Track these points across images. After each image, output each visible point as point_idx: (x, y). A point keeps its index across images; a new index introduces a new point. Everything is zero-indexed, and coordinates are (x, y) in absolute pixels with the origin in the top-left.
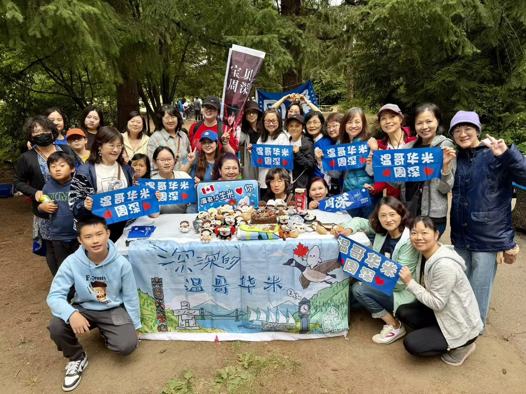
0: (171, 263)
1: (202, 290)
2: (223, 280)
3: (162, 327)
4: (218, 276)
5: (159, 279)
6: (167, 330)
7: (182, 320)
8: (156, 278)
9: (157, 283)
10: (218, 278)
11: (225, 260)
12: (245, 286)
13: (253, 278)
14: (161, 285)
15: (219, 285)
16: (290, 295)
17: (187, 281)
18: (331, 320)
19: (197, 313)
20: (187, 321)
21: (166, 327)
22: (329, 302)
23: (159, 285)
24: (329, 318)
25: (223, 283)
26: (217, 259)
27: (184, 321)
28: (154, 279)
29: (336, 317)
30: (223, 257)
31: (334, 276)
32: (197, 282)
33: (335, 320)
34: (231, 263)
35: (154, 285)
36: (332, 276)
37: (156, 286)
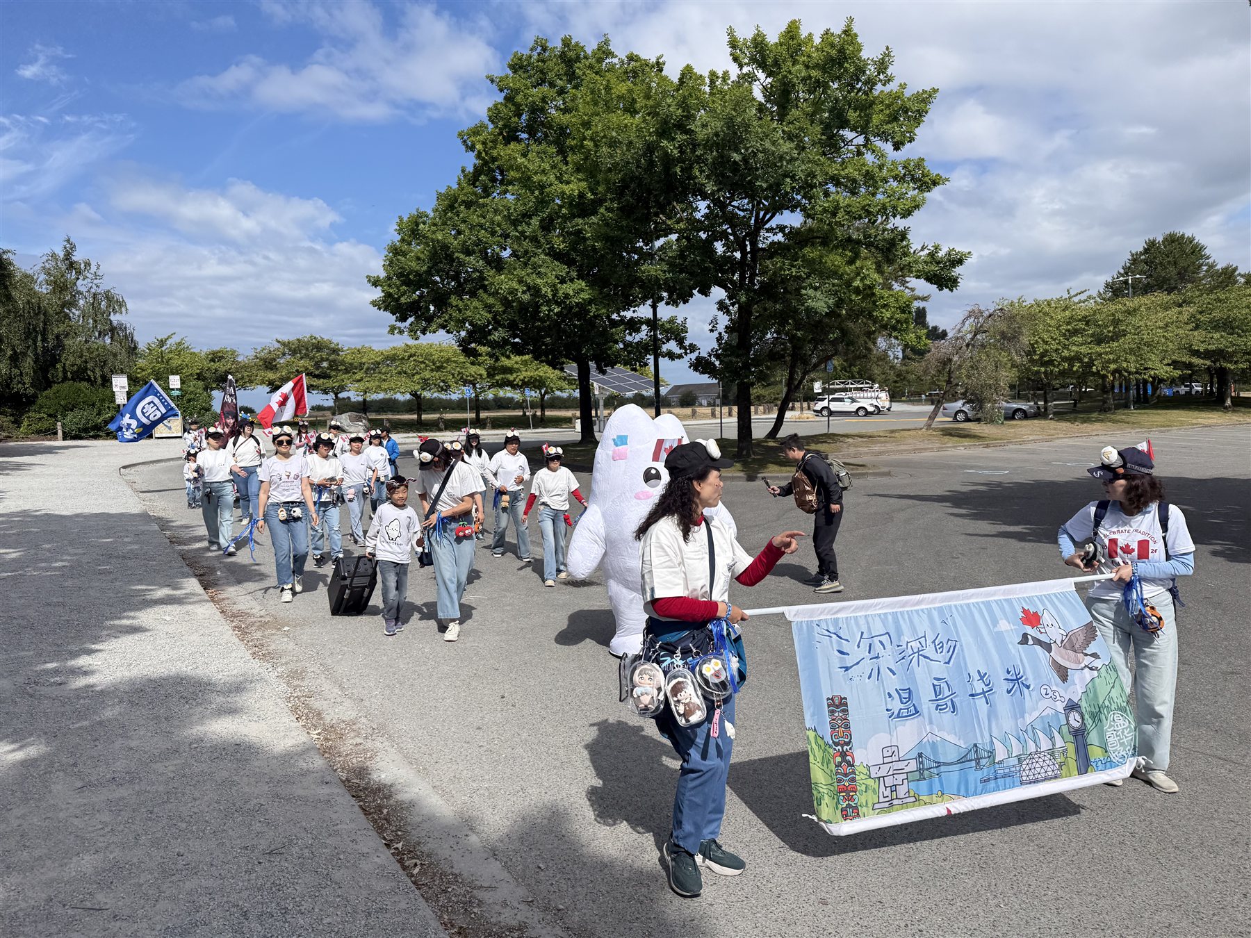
0: (858, 663)
1: (917, 712)
2: (944, 685)
3: (850, 811)
4: (935, 679)
5: (842, 699)
6: (858, 816)
7: (886, 787)
8: (836, 696)
9: (838, 707)
10: (936, 683)
11: (938, 647)
12: (978, 692)
13: (986, 674)
14: (845, 711)
15: (941, 697)
16: (1047, 697)
17: (890, 696)
18: (1119, 736)
19: (913, 766)
20: (894, 788)
21: (856, 808)
22: (1107, 703)
23: (843, 711)
24: (1115, 733)
25: (947, 693)
26: (924, 645)
27: (889, 789)
28: (832, 699)
29: (1126, 728)
30: (934, 642)
31: (1095, 656)
32: (907, 696)
33: (1125, 734)
34: (948, 652)
35: (832, 712)
36: (1092, 655)
37: (836, 714)
